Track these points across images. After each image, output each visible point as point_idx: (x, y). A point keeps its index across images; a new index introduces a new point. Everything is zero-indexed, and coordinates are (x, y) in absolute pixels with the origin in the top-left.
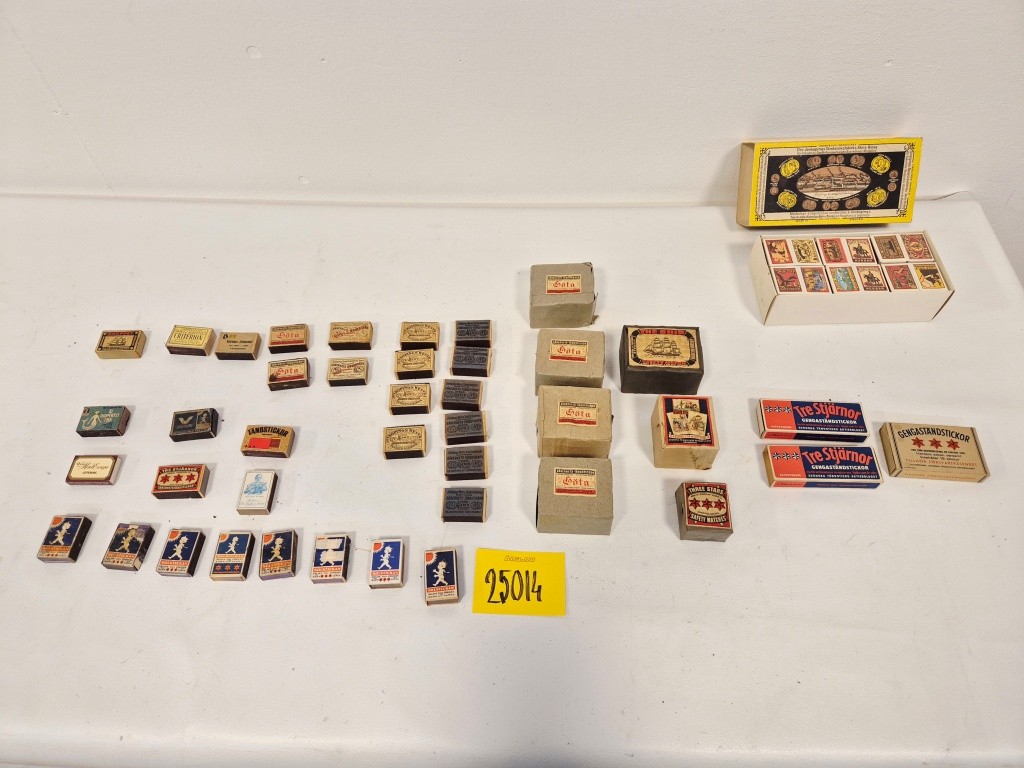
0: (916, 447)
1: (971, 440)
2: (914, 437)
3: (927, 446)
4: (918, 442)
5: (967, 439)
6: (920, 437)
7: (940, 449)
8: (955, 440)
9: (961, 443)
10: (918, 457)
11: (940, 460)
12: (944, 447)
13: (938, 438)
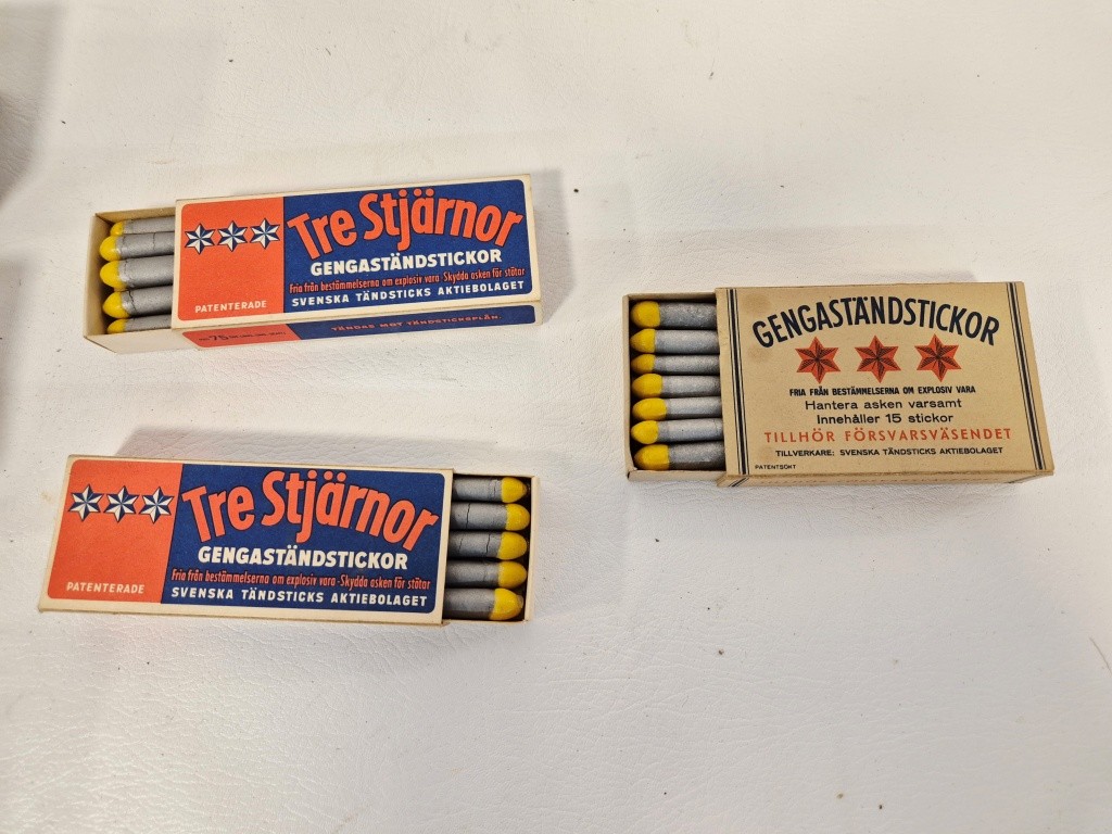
0: (808, 381)
1: (1005, 335)
2: (805, 340)
3: (848, 370)
4: (818, 360)
5: (988, 331)
6: (826, 337)
7: (890, 379)
8: (947, 339)
9: (967, 349)
10: (807, 420)
11: (883, 425)
12: (909, 370)
13: (887, 334)
